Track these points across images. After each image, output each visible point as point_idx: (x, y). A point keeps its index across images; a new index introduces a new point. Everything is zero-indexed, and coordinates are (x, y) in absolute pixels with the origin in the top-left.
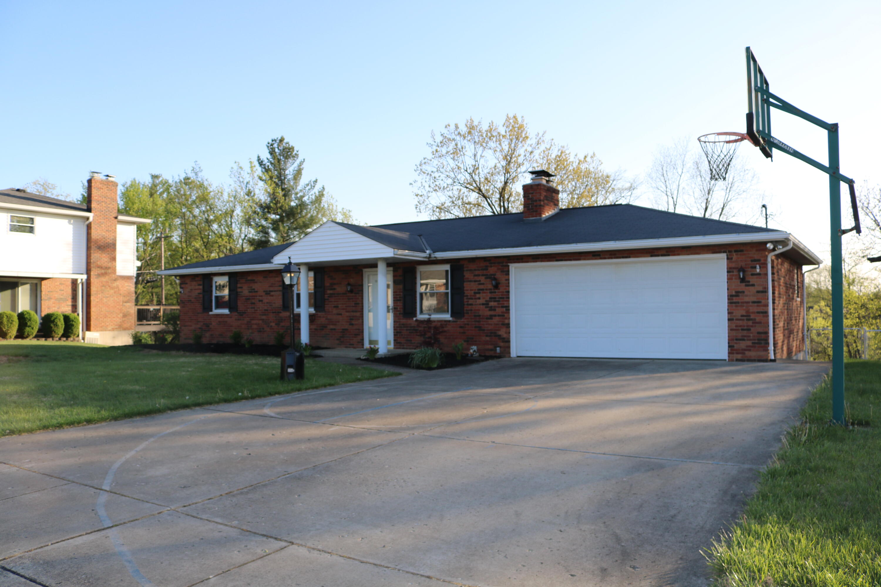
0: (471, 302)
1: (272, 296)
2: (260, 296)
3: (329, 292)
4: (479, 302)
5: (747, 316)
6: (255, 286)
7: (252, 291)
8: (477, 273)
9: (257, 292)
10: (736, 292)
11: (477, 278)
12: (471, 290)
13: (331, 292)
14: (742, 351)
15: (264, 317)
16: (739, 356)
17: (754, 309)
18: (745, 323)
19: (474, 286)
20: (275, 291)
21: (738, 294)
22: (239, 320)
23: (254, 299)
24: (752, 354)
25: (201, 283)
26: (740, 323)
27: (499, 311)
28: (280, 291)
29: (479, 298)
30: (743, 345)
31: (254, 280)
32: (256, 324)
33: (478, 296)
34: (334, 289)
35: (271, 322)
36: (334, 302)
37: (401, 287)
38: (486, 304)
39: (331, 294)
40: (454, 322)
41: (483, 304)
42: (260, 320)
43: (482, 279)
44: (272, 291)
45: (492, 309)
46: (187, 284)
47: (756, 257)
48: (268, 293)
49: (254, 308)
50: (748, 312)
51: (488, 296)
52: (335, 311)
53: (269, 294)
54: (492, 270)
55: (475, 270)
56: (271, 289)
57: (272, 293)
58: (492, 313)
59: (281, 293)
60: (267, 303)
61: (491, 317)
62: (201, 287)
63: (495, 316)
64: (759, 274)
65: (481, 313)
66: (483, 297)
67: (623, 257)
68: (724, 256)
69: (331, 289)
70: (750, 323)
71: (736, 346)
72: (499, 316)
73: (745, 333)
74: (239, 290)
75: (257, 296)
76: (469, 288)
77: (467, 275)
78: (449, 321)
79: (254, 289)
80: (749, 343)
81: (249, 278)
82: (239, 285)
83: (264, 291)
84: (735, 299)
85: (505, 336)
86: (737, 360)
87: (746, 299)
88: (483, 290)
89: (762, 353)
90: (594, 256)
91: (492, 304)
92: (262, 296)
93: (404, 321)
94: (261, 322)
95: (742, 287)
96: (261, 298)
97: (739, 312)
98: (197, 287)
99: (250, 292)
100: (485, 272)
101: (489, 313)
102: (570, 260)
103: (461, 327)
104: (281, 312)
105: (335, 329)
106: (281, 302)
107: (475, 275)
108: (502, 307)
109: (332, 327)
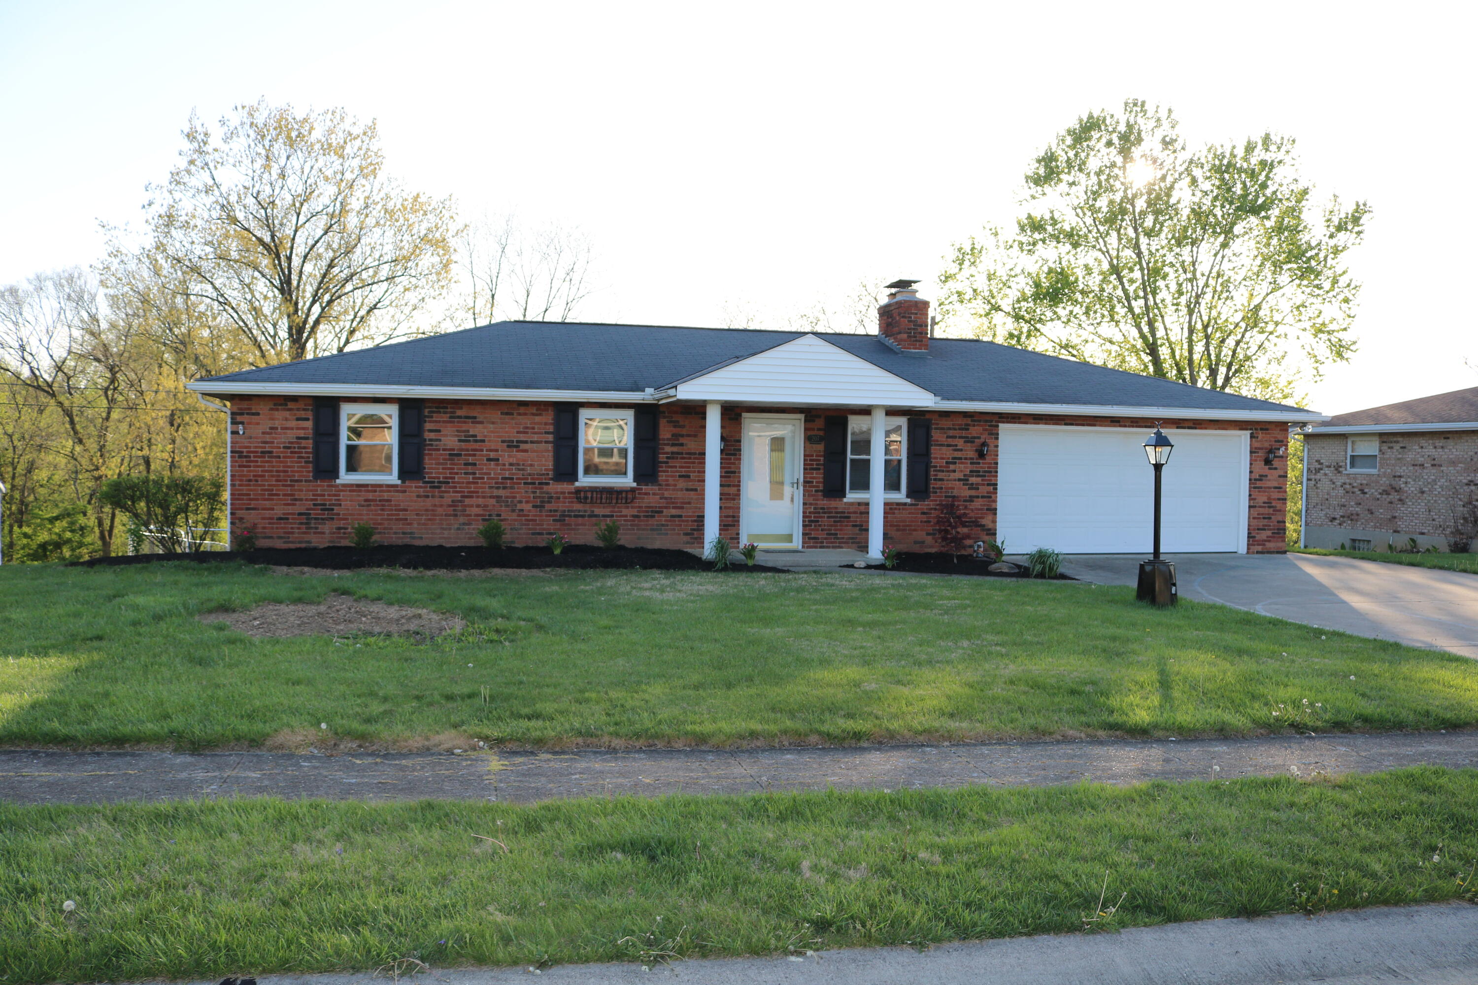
0: (941, 475)
1: (526, 451)
2: (491, 450)
3: (668, 449)
4: (953, 476)
5: (1268, 504)
6: (477, 430)
7: (468, 438)
8: (951, 433)
9: (483, 441)
10: (1261, 476)
11: (950, 441)
12: (942, 458)
13: (675, 449)
14: (1262, 543)
15: (501, 492)
16: (1260, 548)
17: (1275, 495)
18: (1266, 511)
19: (948, 453)
20: (532, 442)
21: (1262, 477)
22: (428, 497)
23: (474, 455)
24: (1270, 545)
25: (310, 415)
26: (1262, 510)
27: (984, 490)
28: (546, 442)
29: (954, 471)
30: (1264, 535)
31: (475, 418)
32: (478, 506)
33: (952, 467)
34: (682, 445)
35: (520, 502)
36: (681, 467)
37: (821, 447)
38: (964, 480)
39: (673, 453)
40: (911, 505)
41: (959, 480)
42: (491, 497)
43: (960, 443)
44: (526, 442)
45: (972, 487)
46: (258, 414)
47: (1280, 437)
48: (512, 445)
49: (474, 474)
50: (1269, 498)
51: (966, 468)
52: (682, 484)
53: (518, 447)
54: (975, 431)
55: (950, 429)
56: (522, 437)
57: (523, 446)
58: (973, 493)
59: (550, 447)
60: (511, 464)
61: (971, 499)
62: (309, 424)
63: (978, 497)
64: (1282, 457)
65: (956, 493)
66: (962, 469)
67: (1146, 427)
68: (1248, 433)
69: (673, 445)
70: (1271, 511)
71: (1258, 537)
72: (983, 497)
73: (1265, 522)
74: (428, 436)
75: (482, 450)
76: (939, 455)
77: (936, 435)
78: (905, 504)
79: (475, 436)
80: (1269, 533)
81: (459, 413)
82: (428, 426)
83: (503, 442)
84: (1259, 484)
85: (990, 526)
86: (1258, 552)
87: (1269, 484)
88: (960, 459)
89: (1280, 544)
90: (1112, 421)
91: (973, 480)
92: (497, 451)
93: (824, 503)
94: (493, 501)
95: (1265, 470)
96: (492, 455)
97: (1262, 499)
98: (294, 424)
99: (460, 441)
100: (964, 433)
101: (968, 493)
102: (1083, 425)
103: (923, 513)
104: (548, 484)
105: (680, 516)
106: (550, 465)
107: (948, 437)
108: (988, 485)
109: (674, 512)
